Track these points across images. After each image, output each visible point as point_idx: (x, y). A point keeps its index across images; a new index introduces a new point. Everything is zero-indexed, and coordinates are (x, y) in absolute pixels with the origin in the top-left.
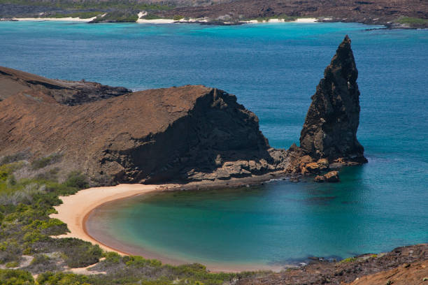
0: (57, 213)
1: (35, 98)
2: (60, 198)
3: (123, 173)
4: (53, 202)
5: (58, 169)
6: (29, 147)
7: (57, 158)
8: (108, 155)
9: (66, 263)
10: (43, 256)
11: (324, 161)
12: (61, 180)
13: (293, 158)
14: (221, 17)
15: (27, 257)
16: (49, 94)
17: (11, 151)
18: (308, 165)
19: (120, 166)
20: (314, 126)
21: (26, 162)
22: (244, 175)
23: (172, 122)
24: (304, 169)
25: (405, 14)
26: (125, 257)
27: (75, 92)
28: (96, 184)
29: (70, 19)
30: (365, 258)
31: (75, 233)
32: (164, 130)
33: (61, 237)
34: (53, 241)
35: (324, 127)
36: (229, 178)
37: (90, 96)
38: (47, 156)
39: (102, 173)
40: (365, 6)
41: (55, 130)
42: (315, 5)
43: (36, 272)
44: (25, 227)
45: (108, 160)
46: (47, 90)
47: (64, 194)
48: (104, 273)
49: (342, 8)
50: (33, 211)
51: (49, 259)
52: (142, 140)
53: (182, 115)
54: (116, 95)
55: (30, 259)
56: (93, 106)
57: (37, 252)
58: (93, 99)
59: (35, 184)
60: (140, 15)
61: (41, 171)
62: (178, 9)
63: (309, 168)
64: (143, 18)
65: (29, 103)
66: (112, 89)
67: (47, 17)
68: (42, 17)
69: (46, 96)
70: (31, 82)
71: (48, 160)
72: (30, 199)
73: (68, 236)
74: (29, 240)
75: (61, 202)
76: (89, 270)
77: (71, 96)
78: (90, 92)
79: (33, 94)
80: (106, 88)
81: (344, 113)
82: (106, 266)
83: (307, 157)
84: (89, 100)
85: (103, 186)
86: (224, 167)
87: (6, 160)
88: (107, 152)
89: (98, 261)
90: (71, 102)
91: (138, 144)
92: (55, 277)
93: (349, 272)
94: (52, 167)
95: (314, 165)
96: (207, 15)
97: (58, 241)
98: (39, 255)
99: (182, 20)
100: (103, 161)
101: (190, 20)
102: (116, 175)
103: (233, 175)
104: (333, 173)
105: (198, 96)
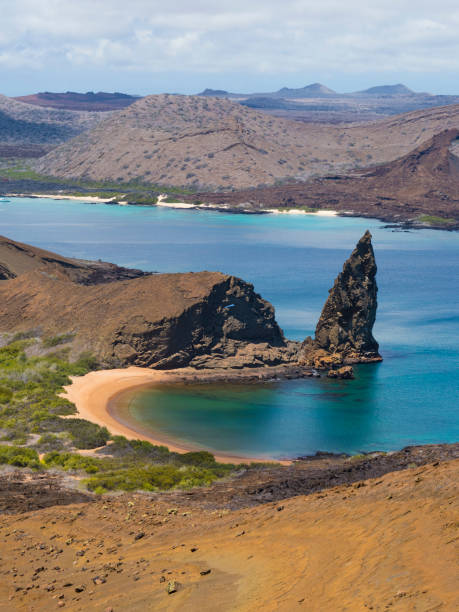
0: (66, 393)
1: (52, 276)
2: (71, 378)
3: (136, 357)
4: (62, 382)
5: (69, 349)
6: (41, 325)
7: (69, 338)
8: (120, 338)
9: (74, 444)
10: (50, 436)
11: (338, 356)
12: (72, 360)
13: (307, 351)
14: (242, 205)
15: (34, 435)
16: (65, 272)
17: (23, 328)
18: (322, 359)
19: (132, 349)
20: (330, 320)
21: (38, 339)
22: (257, 365)
23: (187, 308)
24: (318, 363)
25: (427, 212)
26: (133, 441)
27: (91, 272)
28: (107, 365)
29: (89, 199)
30: (375, 456)
31: (83, 414)
32: (178, 315)
33: (68, 417)
34: (61, 421)
35: (340, 322)
36: (242, 368)
37: (105, 277)
38: (60, 335)
39: (113, 355)
40: (387, 202)
41: (69, 309)
42: (337, 198)
43: (43, 451)
44: (35, 405)
45: (120, 342)
46: (62, 268)
47: (75, 374)
48: (110, 456)
49: (364, 202)
50: (43, 390)
51: (56, 438)
52: (155, 324)
53: (197, 301)
54: (132, 278)
55: (36, 438)
56: (108, 287)
57: (45, 431)
58: (108, 281)
59: (46, 363)
60: (160, 198)
61: (53, 350)
62: (199, 195)
63: (322, 362)
64: (163, 201)
65: (44, 280)
66: (128, 271)
67: (66, 194)
68: (61, 194)
69: (61, 275)
70: (47, 259)
71: (60, 339)
72: (41, 378)
73: (77, 416)
74: (37, 418)
75: (70, 383)
76: (97, 452)
77: (86, 277)
78: (105, 272)
79: (50, 271)
80: (122, 270)
81: (360, 308)
82: (113, 449)
83: (322, 351)
84: (104, 281)
85: (114, 368)
86: (237, 356)
87: (18, 337)
88: (120, 334)
89: (105, 444)
90: (87, 282)
91: (152, 328)
92: (61, 458)
93: (358, 469)
94: (64, 346)
95: (327, 359)
96: (228, 202)
97: (66, 421)
98: (48, 434)
99: (202, 205)
100: (116, 343)
101: (210, 206)
102: (128, 359)
103: (246, 365)
104: (348, 368)
105: (215, 283)
